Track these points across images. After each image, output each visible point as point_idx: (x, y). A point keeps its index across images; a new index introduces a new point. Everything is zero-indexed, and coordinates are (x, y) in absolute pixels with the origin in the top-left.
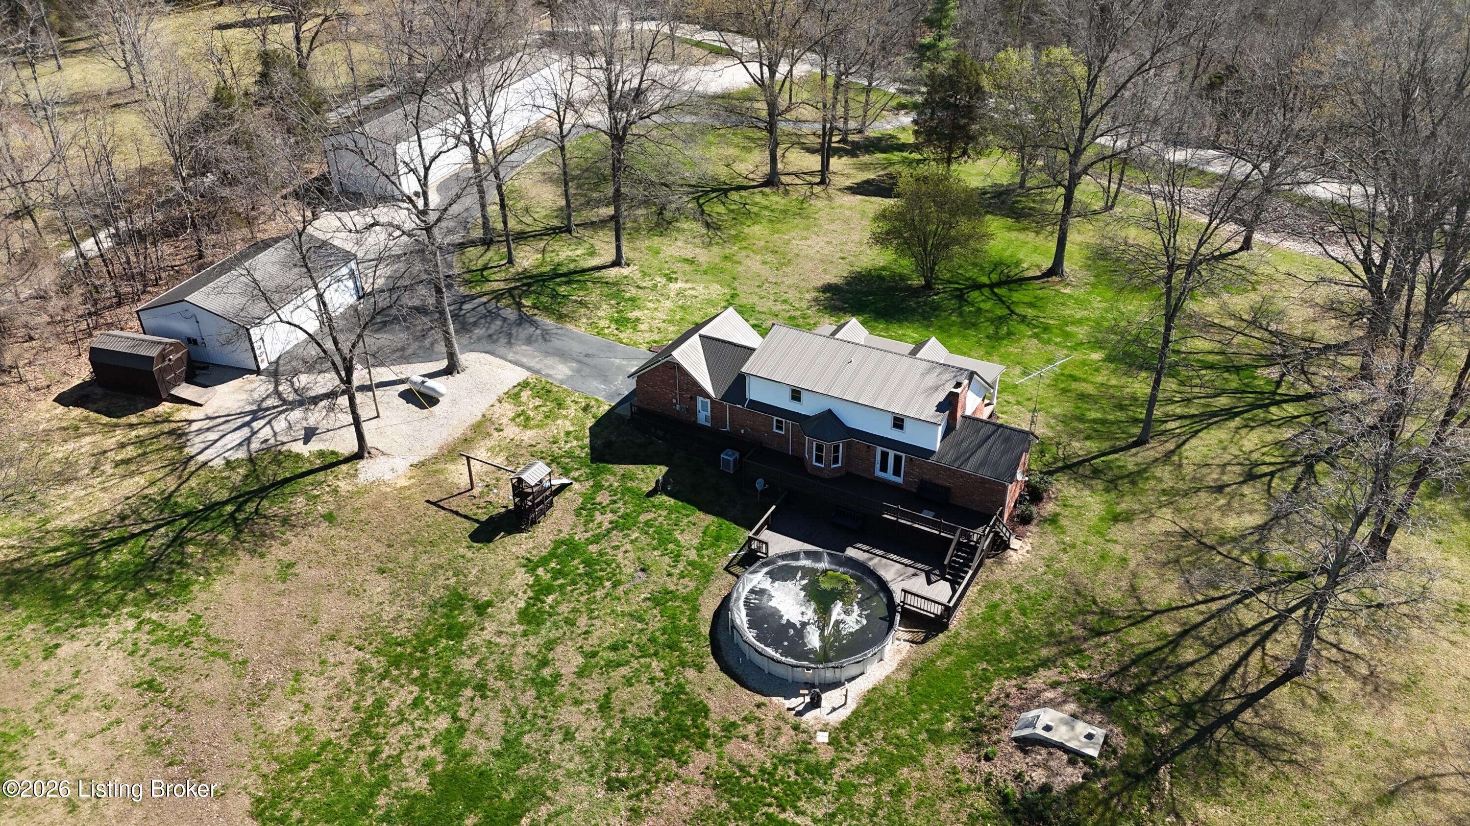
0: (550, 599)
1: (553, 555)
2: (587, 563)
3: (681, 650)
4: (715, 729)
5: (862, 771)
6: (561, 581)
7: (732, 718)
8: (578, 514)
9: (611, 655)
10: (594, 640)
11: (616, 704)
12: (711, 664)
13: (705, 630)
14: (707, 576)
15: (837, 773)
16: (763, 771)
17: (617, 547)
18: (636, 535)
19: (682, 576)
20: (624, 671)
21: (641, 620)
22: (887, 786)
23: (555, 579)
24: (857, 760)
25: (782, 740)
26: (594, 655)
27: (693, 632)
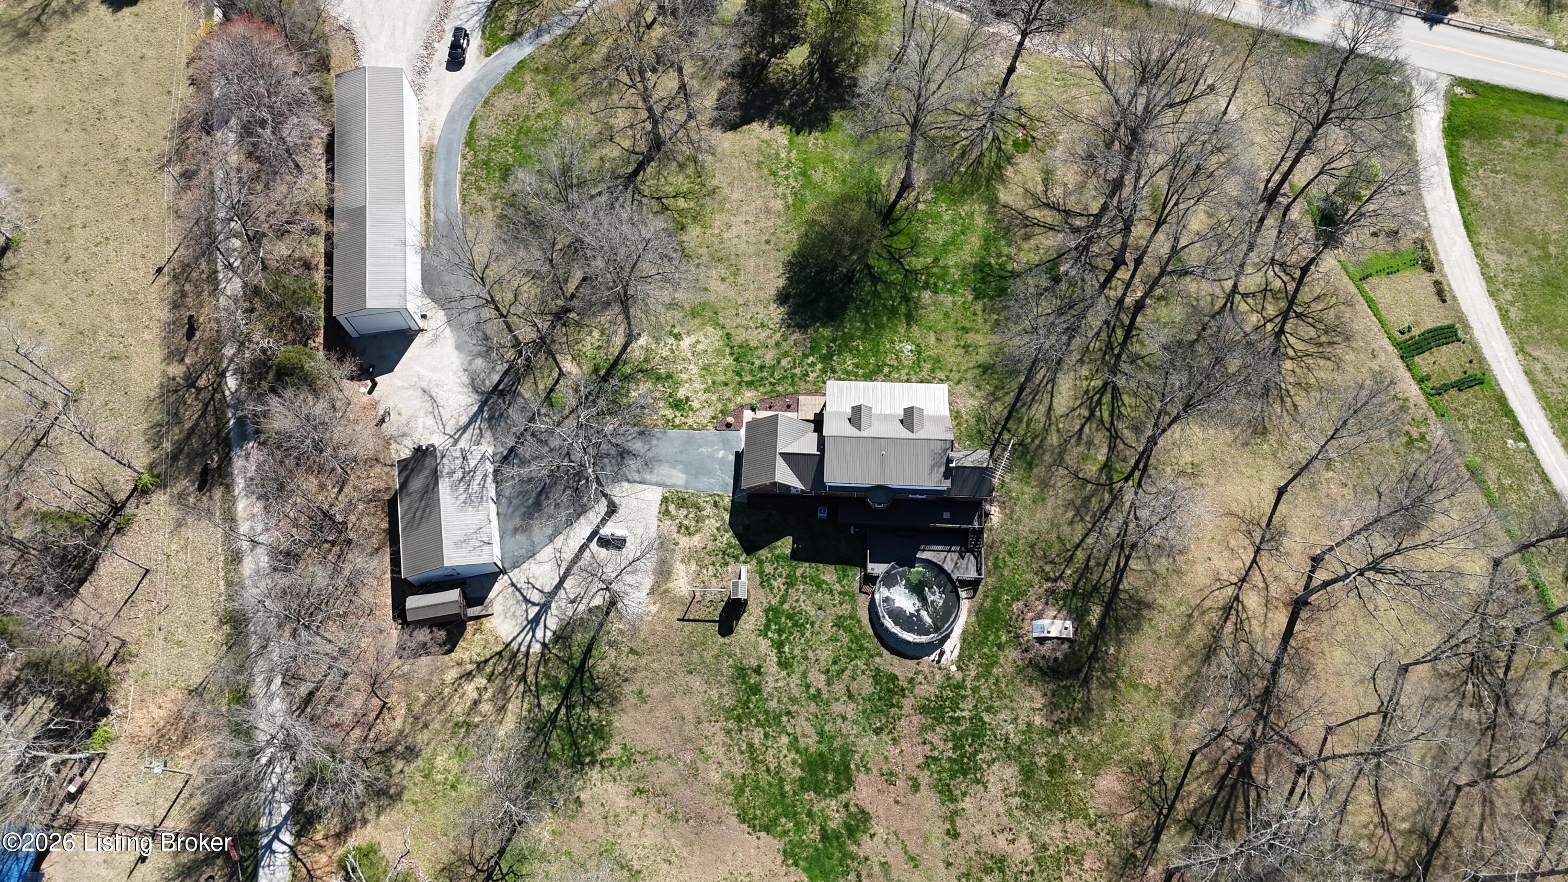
0: (786, 649)
1: (769, 621)
2: (789, 617)
3: (866, 648)
4: (905, 685)
5: (977, 678)
6: (784, 636)
7: (910, 676)
8: (763, 587)
9: (836, 667)
10: (823, 663)
11: (855, 693)
12: (885, 652)
13: (870, 632)
14: (853, 598)
15: (968, 683)
16: (936, 696)
17: (797, 601)
18: (802, 587)
19: (841, 604)
20: (847, 673)
21: (837, 640)
22: (991, 681)
23: (780, 636)
24: (973, 673)
25: (937, 677)
26: (828, 671)
27: (864, 635)
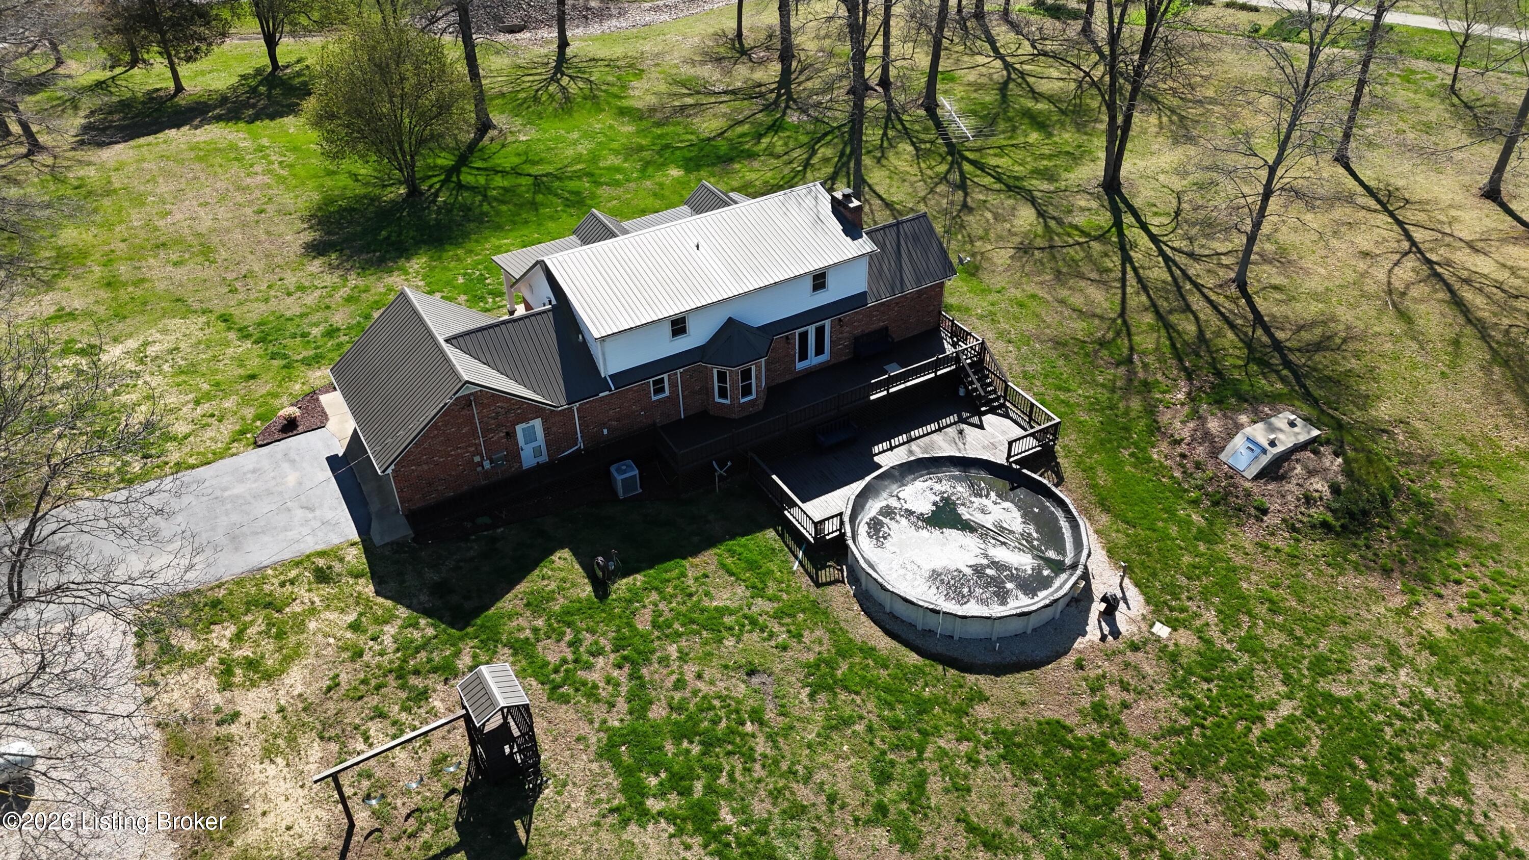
1: (627, 773)
3: (935, 701)
4: (1095, 730)
7: (1086, 702)
12: (983, 682)
15: (1220, 641)
16: (1186, 712)
17: (680, 684)
18: (672, 650)
19: (799, 636)
21: (847, 722)
23: (685, 792)
24: (1210, 616)
26: (882, 809)
